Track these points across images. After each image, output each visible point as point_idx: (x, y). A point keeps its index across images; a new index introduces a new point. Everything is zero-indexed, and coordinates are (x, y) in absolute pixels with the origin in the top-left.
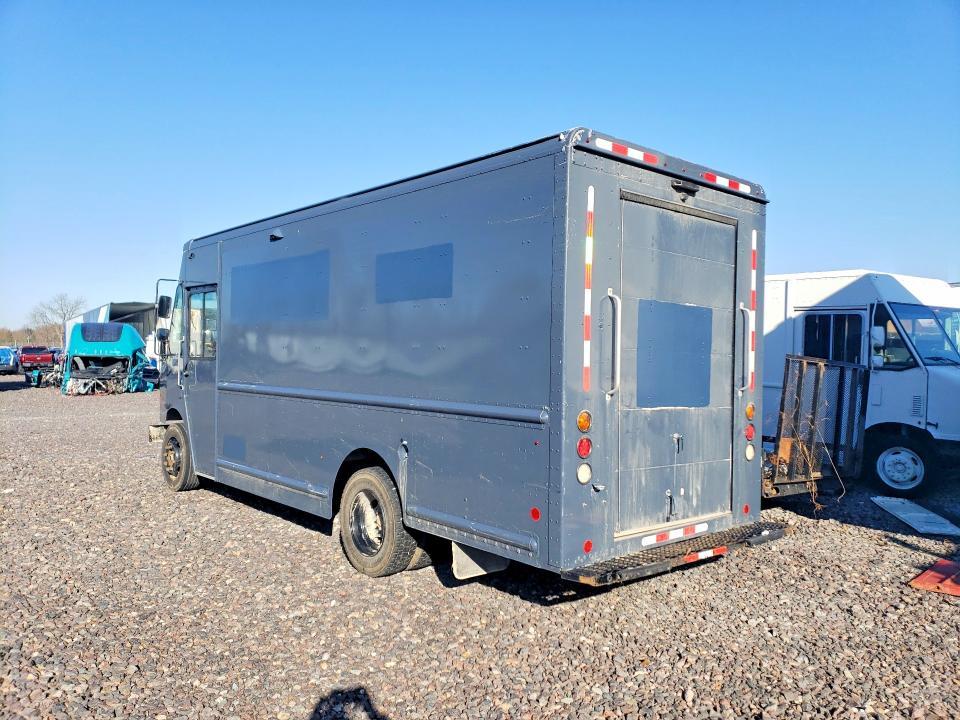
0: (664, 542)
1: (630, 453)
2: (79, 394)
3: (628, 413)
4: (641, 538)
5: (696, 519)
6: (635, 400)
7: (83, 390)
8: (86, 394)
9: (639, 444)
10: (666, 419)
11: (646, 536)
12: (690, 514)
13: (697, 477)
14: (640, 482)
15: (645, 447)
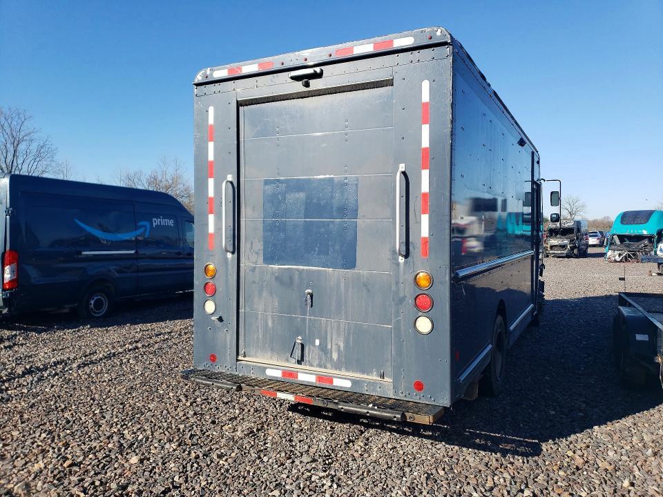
0: (291, 379)
1: (256, 299)
2: (616, 261)
3: (254, 268)
4: (266, 368)
5: (336, 372)
6: (261, 258)
7: (618, 259)
8: (621, 261)
9: (265, 294)
10: (297, 276)
11: (269, 368)
12: (329, 365)
13: (338, 334)
14: (267, 325)
15: (272, 297)
